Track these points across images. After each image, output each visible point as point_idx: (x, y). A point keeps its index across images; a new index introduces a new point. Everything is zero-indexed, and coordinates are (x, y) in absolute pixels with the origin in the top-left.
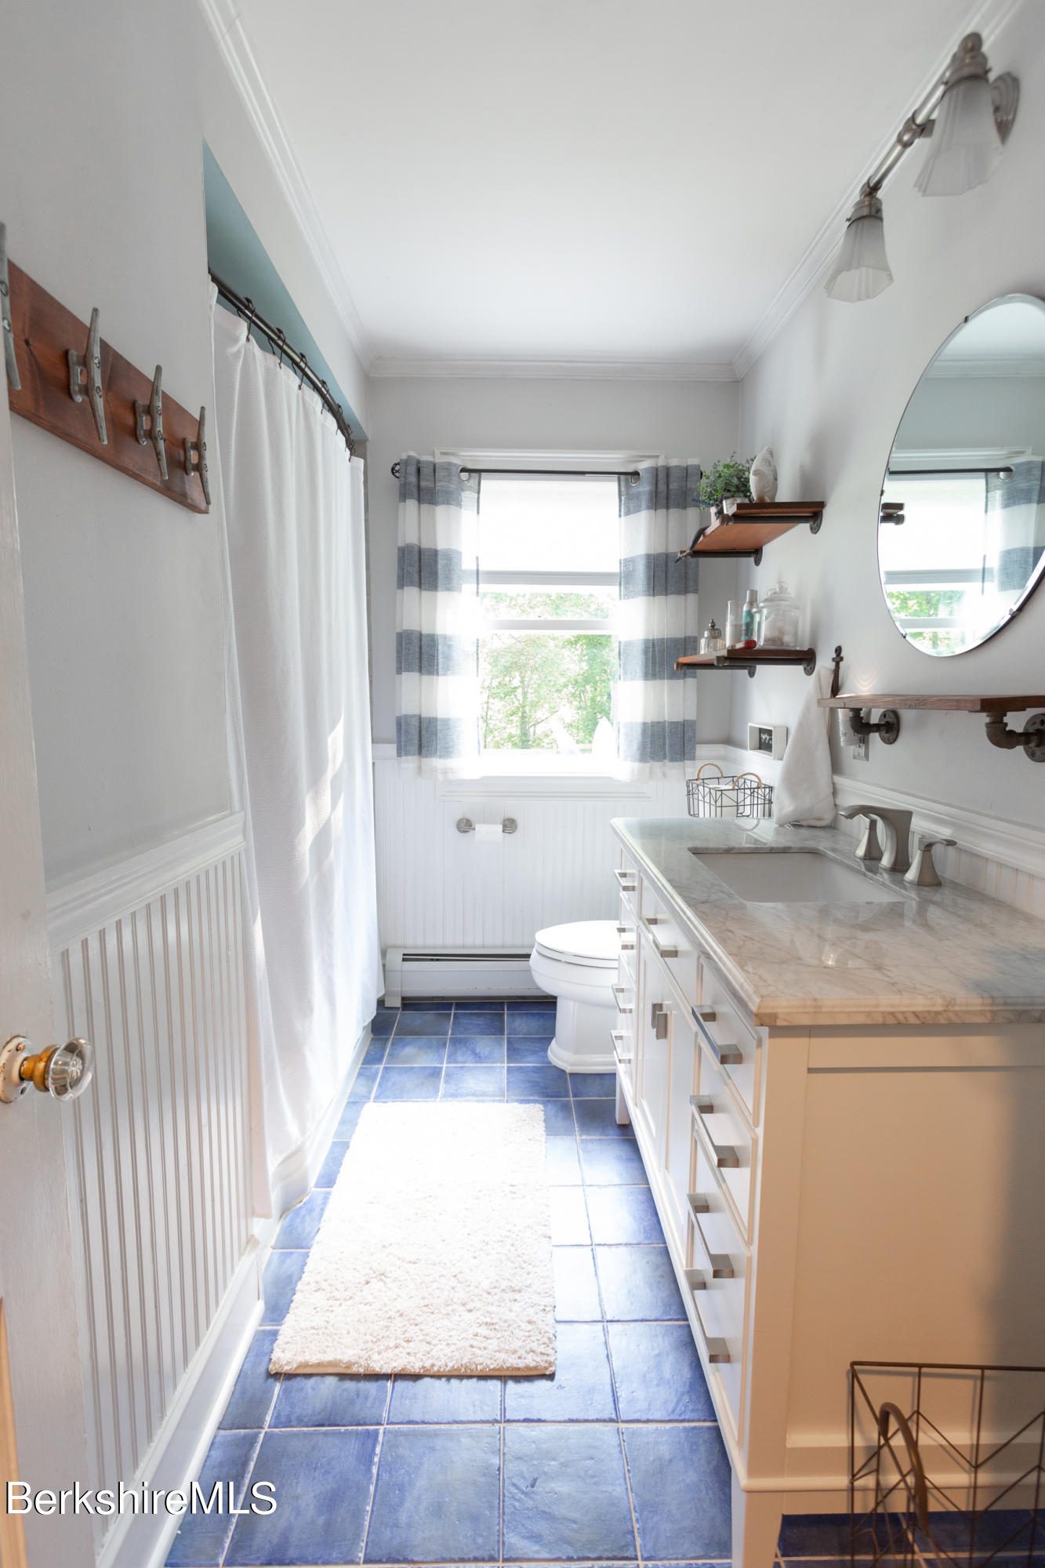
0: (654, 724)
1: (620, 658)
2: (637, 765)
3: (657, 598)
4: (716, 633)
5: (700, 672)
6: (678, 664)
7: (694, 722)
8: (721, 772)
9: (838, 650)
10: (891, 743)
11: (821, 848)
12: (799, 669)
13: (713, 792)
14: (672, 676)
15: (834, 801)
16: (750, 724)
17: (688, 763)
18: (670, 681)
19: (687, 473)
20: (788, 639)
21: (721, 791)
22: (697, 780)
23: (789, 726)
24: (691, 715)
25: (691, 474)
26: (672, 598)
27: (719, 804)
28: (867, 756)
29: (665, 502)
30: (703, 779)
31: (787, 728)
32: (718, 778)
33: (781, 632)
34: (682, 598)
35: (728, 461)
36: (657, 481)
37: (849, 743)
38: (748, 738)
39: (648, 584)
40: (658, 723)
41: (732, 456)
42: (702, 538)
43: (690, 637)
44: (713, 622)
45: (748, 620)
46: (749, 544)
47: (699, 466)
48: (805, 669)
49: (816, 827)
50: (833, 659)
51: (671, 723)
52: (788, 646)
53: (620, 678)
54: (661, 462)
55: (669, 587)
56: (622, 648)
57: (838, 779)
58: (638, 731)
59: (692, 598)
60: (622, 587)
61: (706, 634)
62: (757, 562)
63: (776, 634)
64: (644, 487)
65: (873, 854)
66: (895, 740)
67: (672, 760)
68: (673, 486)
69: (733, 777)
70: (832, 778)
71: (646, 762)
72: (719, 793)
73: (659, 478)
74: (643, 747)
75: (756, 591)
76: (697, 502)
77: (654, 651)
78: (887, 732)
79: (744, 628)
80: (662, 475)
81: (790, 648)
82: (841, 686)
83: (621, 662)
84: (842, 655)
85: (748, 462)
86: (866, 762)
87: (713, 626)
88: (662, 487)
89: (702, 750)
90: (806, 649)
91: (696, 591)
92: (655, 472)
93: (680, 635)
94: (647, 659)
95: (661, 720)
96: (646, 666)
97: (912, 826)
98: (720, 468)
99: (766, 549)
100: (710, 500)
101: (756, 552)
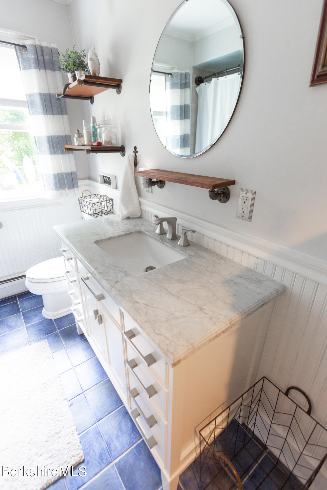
0: (58, 174)
1: (36, 144)
2: (54, 192)
3: (49, 116)
4: (80, 135)
5: (74, 152)
6: (65, 148)
7: (76, 172)
8: (91, 193)
9: (135, 148)
10: (162, 188)
11: (143, 231)
12: (118, 154)
13: (91, 204)
14: (63, 153)
15: (140, 207)
16: (99, 174)
17: (76, 189)
18: (62, 155)
19: (52, 51)
20: (114, 142)
21: (94, 203)
22: (82, 197)
23: (116, 176)
24: (74, 170)
25: (53, 52)
26: (56, 117)
27: (94, 209)
28: (152, 192)
29: (43, 66)
30: (84, 197)
31: (116, 177)
32: (90, 196)
33: (111, 138)
34: (61, 116)
35: (72, 49)
36: (37, 53)
37: (145, 187)
38: (99, 179)
39: (43, 109)
40: (60, 174)
41: (74, 47)
42: (67, 89)
43: (67, 135)
44: (78, 130)
45: (94, 130)
46: (88, 94)
47: (57, 49)
48: (121, 154)
49: (135, 218)
50: (134, 152)
51: (66, 173)
52: (114, 145)
53: (38, 154)
54: (37, 43)
55: (54, 111)
56: (36, 140)
57: (141, 200)
58: (52, 178)
59: (65, 116)
60: (30, 109)
61: (76, 135)
62: (92, 102)
63: (109, 139)
64: (31, 56)
65: (163, 233)
66: (163, 187)
67: (69, 188)
68: (46, 58)
69: (96, 194)
70: (139, 199)
71: (59, 190)
72: (94, 205)
73: (38, 52)
74: (56, 184)
75: (95, 117)
76: (60, 69)
77: (52, 141)
78: (160, 184)
79: (92, 133)
80: (39, 50)
81: (114, 146)
82: (138, 163)
83: (37, 146)
84: (137, 150)
85: (81, 52)
86: (151, 194)
87: (78, 132)
88: (40, 57)
89: (80, 183)
90: (120, 146)
91: (67, 114)
92: (35, 47)
93: (63, 134)
94: (50, 145)
95: (61, 172)
96: (50, 149)
97: (177, 222)
98: (69, 53)
99: (95, 97)
100: (67, 69)
101: (91, 98)
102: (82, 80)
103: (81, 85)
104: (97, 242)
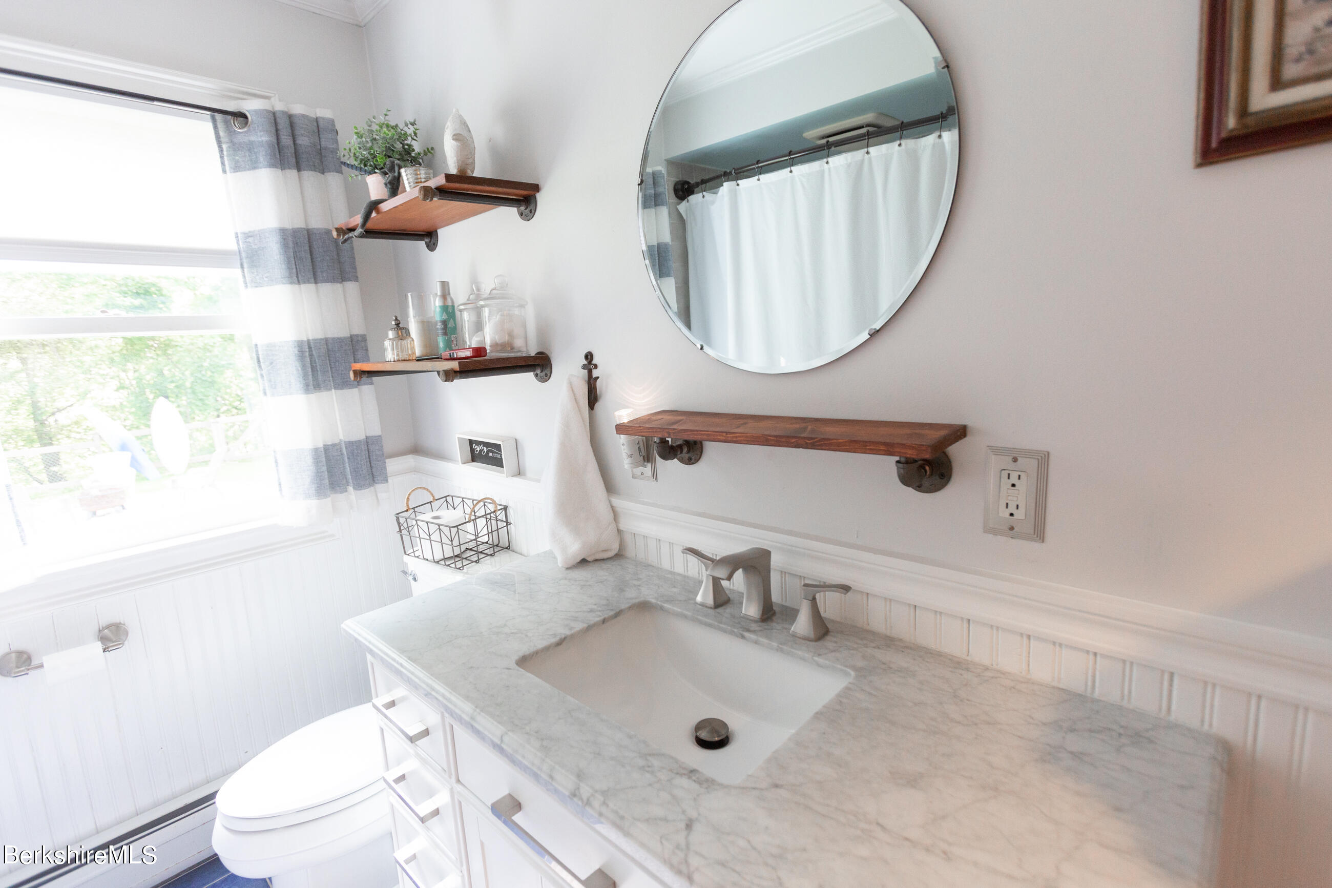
0: (326, 448)
1: (260, 367)
2: (314, 503)
3: (303, 286)
4: (401, 330)
5: (376, 379)
6: (355, 372)
7: (380, 436)
8: (432, 495)
9: (589, 356)
10: (693, 464)
11: (653, 601)
12: (528, 377)
13: (446, 530)
14: (343, 384)
15: (617, 526)
16: (457, 436)
17: (380, 487)
18: (340, 392)
19: (318, 127)
20: (519, 343)
21: (457, 526)
22: (407, 511)
23: (517, 438)
24: (375, 430)
25: (321, 128)
26: (328, 289)
27: (456, 542)
28: (655, 476)
29: (294, 160)
30: (413, 508)
31: (516, 440)
32: (430, 502)
33: (510, 335)
34: (338, 286)
35: (382, 118)
36: (277, 130)
37: (636, 465)
38: (457, 451)
39: (289, 268)
40: (334, 445)
41: (386, 115)
42: (374, 214)
43: (357, 336)
44: (396, 319)
45: (445, 317)
46: (423, 226)
47: (333, 121)
48: (536, 375)
49: (603, 560)
50: (584, 367)
51: (350, 444)
52: (520, 351)
53: (265, 394)
54: (279, 107)
55: (319, 274)
56: (260, 353)
57: (616, 501)
58: (309, 460)
59: (351, 287)
60: (246, 270)
61: (391, 334)
62: (432, 246)
63: (506, 338)
64: (260, 136)
65: (722, 600)
66: (697, 460)
67: (358, 486)
68: (303, 141)
69: (446, 497)
70: (610, 502)
71: (326, 496)
72: (454, 530)
73: (280, 127)
74: (318, 476)
75: (448, 283)
76: (340, 166)
77: (311, 355)
78: (688, 452)
79: (439, 326)
80: (283, 124)
81: (519, 354)
82: (600, 396)
83: (264, 372)
84: (594, 362)
85: (407, 125)
86: (653, 483)
87: (398, 324)
88: (286, 140)
89: (392, 465)
90: (533, 354)
91: (356, 279)
92: (274, 118)
93: (343, 333)
94: (304, 367)
95: (337, 441)
96: (305, 376)
97: (772, 563)
98: (375, 127)
99: (443, 234)
100: (365, 166)
101: (429, 236)
102: (433, 188)
103: (431, 200)
104: (523, 661)
